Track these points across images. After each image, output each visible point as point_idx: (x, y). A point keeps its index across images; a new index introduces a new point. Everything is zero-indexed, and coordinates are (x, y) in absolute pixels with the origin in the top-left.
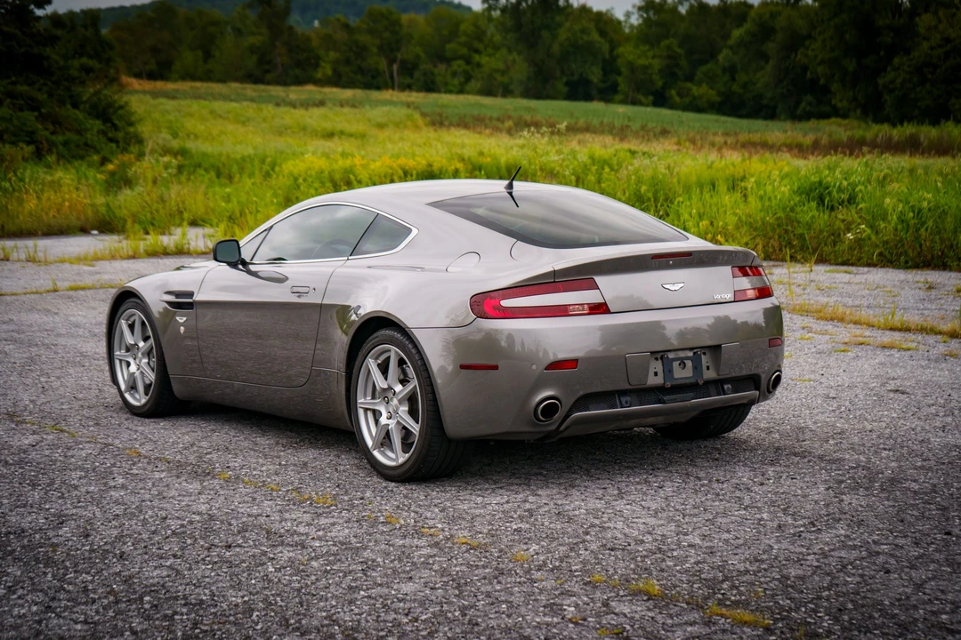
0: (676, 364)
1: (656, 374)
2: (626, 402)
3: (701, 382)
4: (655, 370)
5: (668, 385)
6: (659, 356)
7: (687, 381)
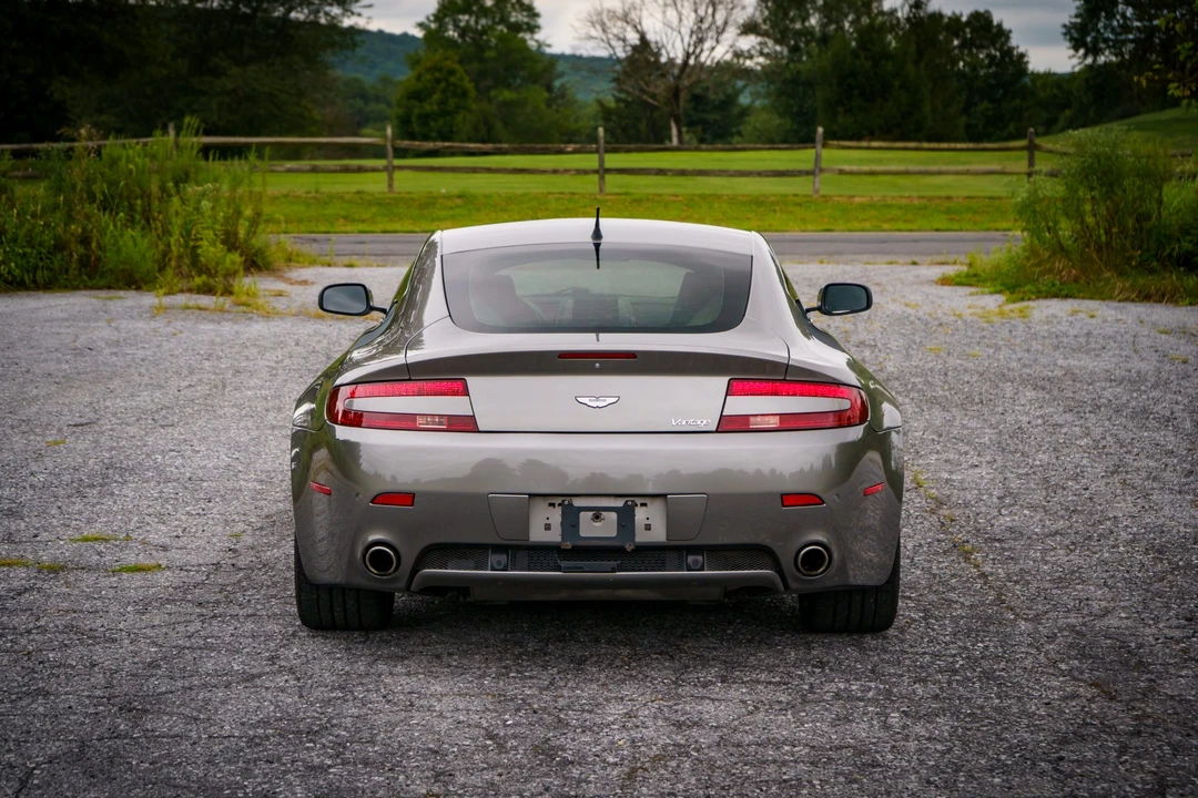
0: (585, 517)
1: (548, 527)
2: (499, 563)
3: (629, 548)
4: (548, 522)
5: (568, 545)
6: (558, 501)
7: (604, 543)
